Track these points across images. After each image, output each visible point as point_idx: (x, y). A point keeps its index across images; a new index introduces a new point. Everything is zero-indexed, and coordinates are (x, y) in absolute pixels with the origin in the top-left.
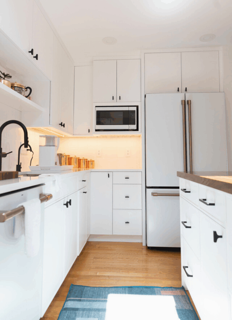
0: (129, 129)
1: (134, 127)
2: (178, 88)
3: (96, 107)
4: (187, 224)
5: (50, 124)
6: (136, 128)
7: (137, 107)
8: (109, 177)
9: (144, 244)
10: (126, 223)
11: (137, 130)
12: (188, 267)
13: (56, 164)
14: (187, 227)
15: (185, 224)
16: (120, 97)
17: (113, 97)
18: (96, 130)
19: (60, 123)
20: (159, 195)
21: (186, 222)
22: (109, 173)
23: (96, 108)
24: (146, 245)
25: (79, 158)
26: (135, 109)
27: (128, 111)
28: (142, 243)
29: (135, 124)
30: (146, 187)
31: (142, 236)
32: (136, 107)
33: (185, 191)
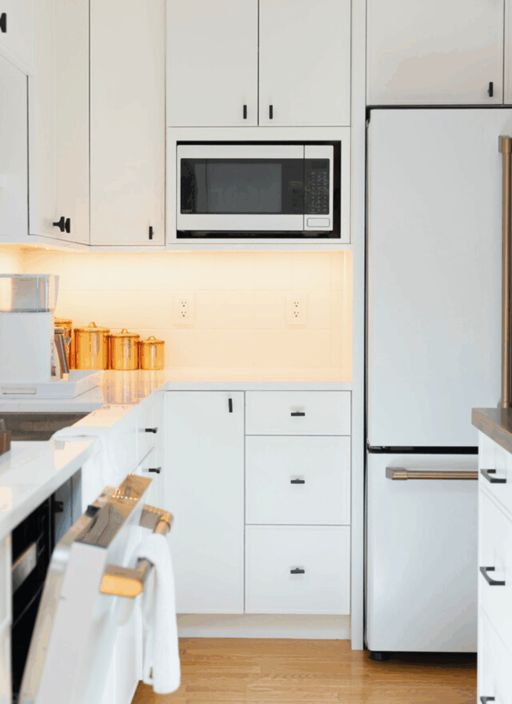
0: (307, 229)
1: (324, 222)
2: (491, 84)
3: (179, 143)
4: (492, 575)
5: (29, 234)
6: (331, 228)
7: (337, 145)
8: (231, 410)
9: (357, 645)
10: (293, 572)
11: (336, 233)
12: (496, 699)
13: (53, 374)
14: (493, 583)
15: (489, 573)
16: (271, 107)
17: (245, 107)
18: (181, 234)
19: (58, 220)
20: (412, 475)
21: (492, 569)
22: (234, 396)
23: (180, 147)
24: (365, 647)
25: (108, 332)
26: (327, 153)
27: (303, 161)
28: (349, 641)
29: (327, 213)
30: (368, 449)
31: (350, 615)
32: (331, 148)
33: (492, 475)
